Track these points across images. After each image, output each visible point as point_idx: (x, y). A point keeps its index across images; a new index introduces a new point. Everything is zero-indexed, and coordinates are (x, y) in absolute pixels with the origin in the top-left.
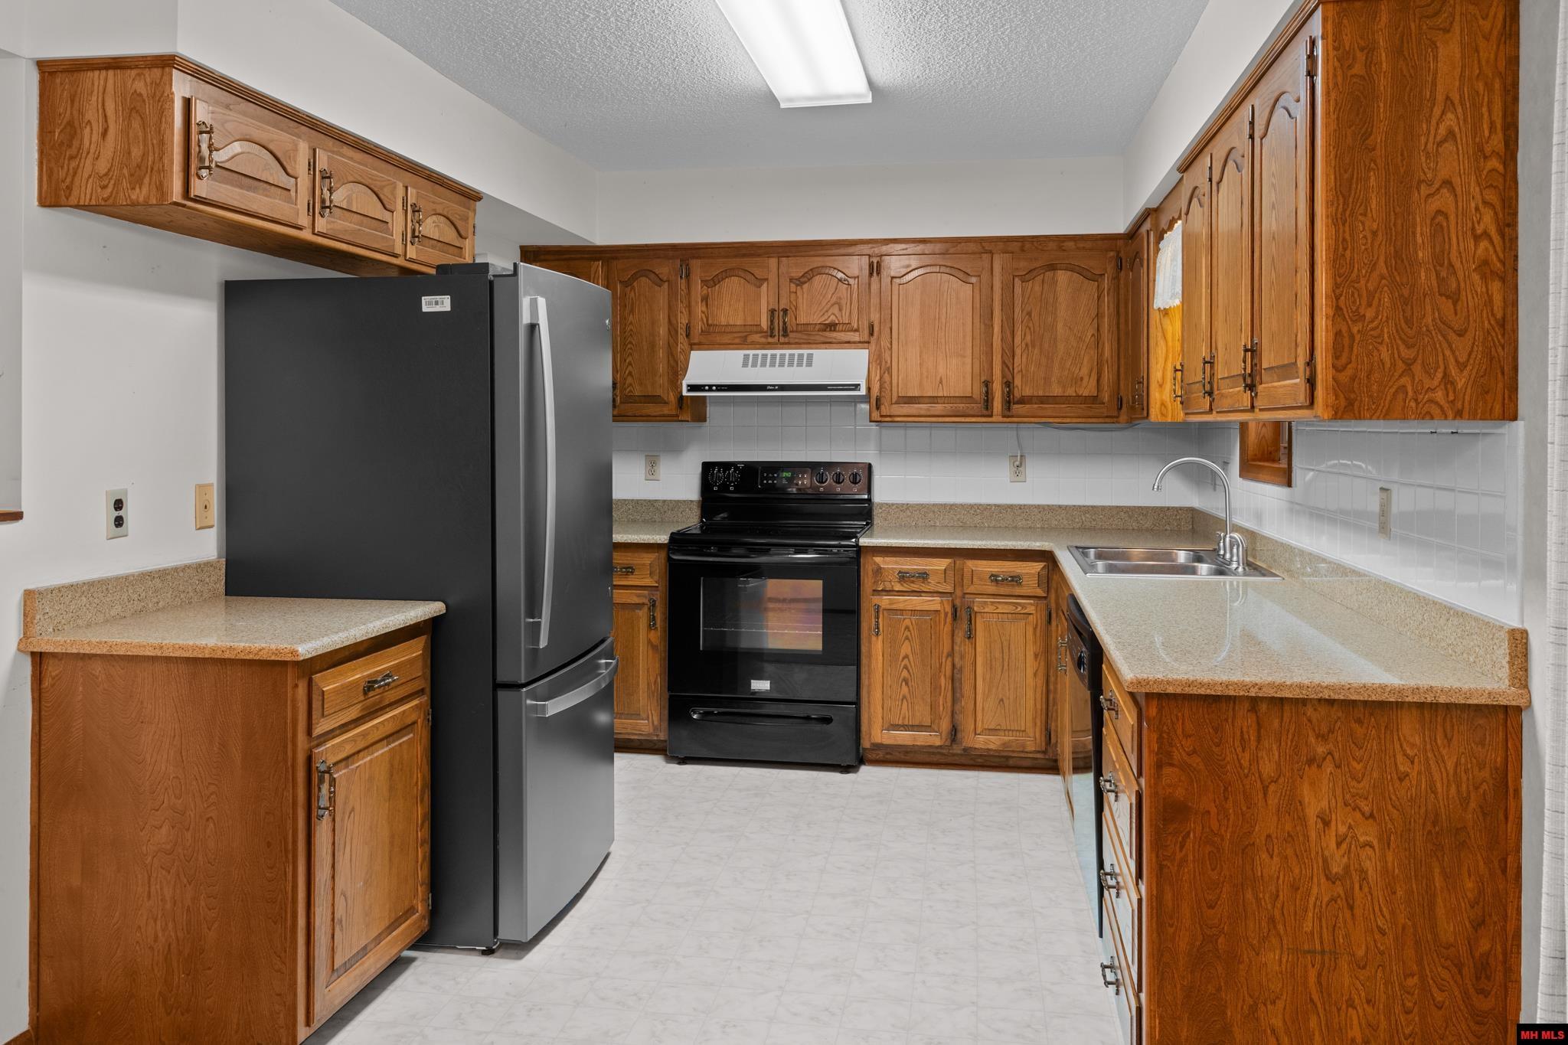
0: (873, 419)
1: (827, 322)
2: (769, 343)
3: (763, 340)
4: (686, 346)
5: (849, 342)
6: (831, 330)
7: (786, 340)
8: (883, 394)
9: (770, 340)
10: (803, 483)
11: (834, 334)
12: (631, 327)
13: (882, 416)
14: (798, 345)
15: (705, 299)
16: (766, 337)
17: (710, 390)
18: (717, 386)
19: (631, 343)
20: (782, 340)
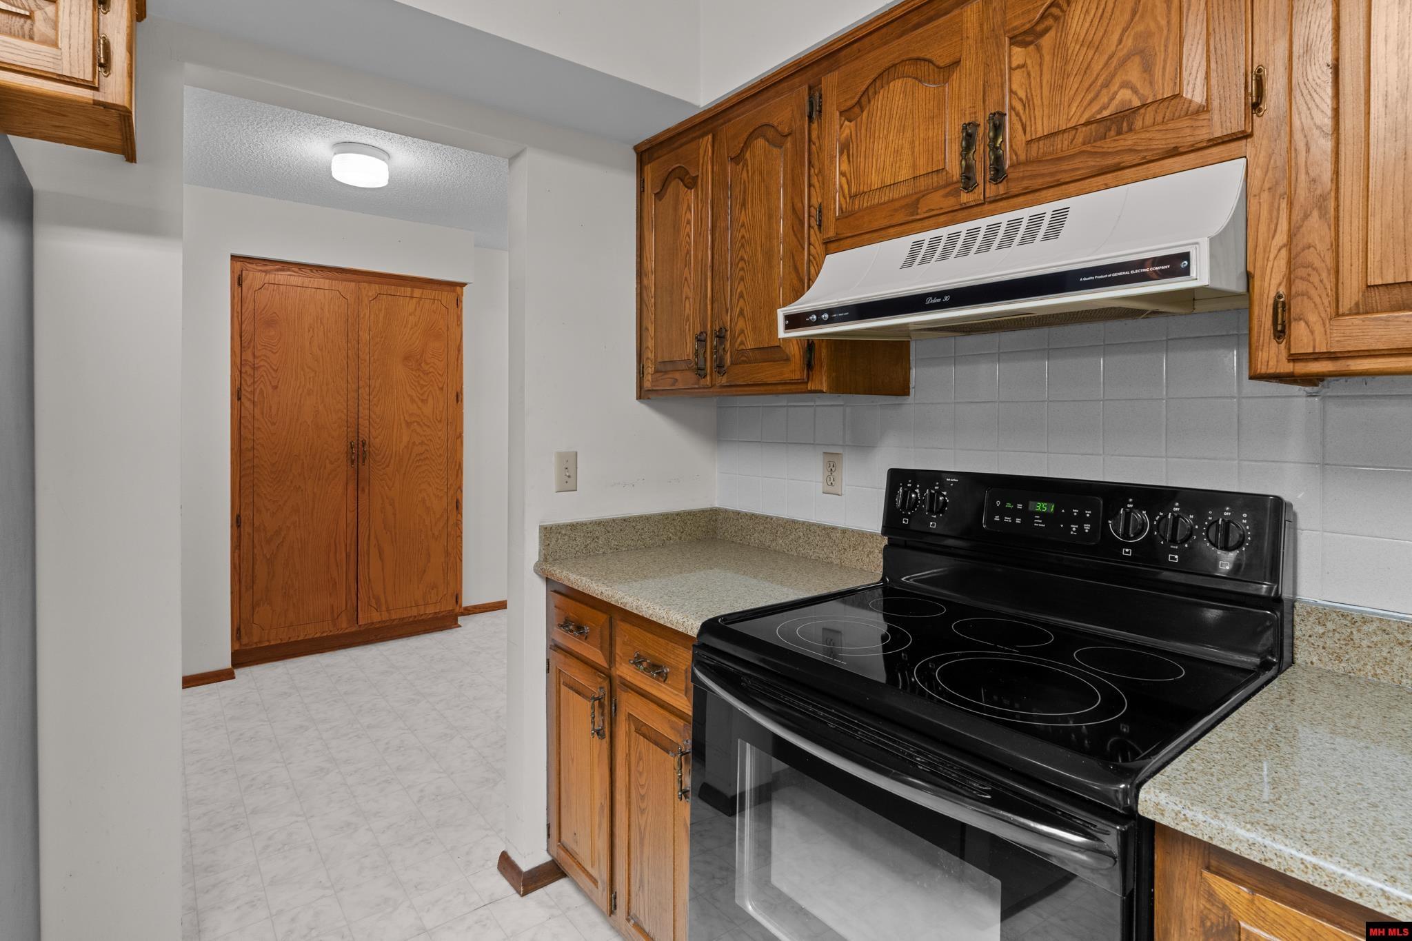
0: (1262, 369)
1: (1106, 113)
2: (966, 207)
3: (950, 203)
4: (818, 248)
5: (1174, 152)
6: (1119, 133)
7: (1001, 189)
8: (1299, 286)
9: (965, 198)
10: (1081, 529)
11: (1129, 140)
12: (743, 231)
13: (1294, 358)
14: (1031, 194)
15: (845, 147)
16: (956, 193)
17: (819, 322)
18: (830, 311)
19: (742, 259)
20: (992, 190)
